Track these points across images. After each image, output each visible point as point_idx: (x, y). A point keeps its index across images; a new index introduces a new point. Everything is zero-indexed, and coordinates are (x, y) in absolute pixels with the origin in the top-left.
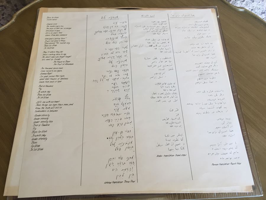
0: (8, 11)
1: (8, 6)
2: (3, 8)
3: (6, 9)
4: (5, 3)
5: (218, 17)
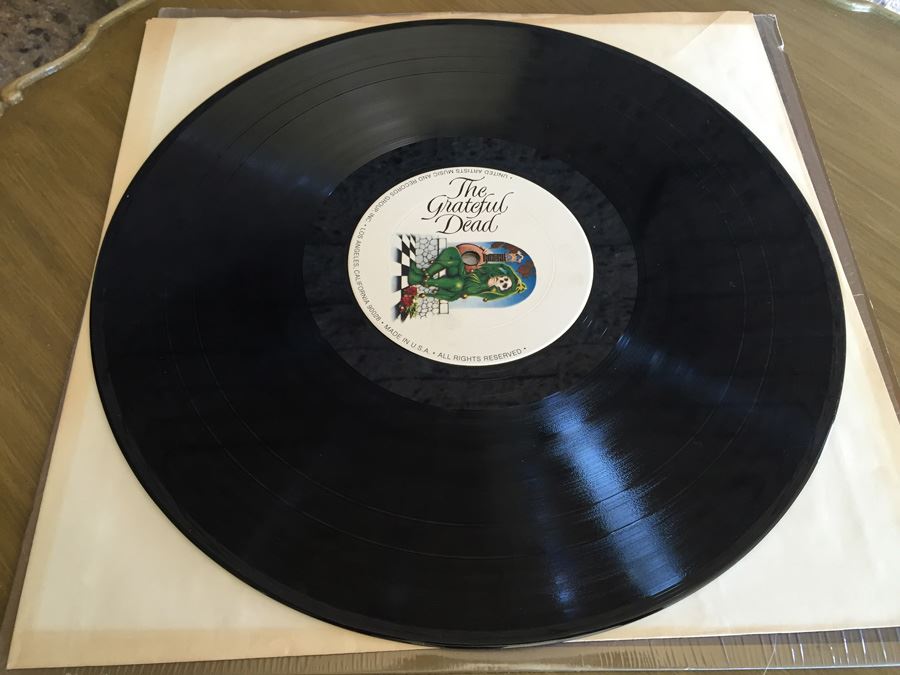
5: (782, 47)
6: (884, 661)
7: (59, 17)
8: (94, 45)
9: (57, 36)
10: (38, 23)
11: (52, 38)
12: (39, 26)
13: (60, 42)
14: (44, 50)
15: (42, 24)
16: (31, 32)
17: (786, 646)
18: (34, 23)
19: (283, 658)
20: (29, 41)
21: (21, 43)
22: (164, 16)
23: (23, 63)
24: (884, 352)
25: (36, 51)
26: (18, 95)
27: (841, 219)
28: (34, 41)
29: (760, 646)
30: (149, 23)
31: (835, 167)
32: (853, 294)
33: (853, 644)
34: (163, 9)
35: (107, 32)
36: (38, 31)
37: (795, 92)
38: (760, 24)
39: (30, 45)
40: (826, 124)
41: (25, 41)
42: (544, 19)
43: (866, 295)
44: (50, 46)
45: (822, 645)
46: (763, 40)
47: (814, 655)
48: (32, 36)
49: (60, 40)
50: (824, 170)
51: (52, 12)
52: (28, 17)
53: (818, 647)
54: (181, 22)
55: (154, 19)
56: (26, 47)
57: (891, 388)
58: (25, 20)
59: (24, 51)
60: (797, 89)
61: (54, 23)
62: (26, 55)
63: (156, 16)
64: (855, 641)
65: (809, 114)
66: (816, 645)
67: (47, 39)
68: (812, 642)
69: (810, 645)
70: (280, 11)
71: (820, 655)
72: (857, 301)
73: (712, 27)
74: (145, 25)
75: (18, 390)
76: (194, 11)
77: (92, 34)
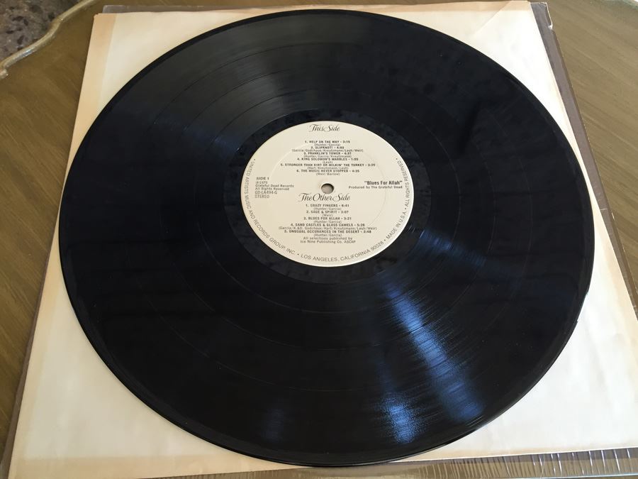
0: (32, 33)
1: (32, 17)
2: (22, 23)
3: (26, 27)
4: (25, 11)
5: (551, 26)
6: (618, 472)
7: (34, 8)
8: (58, 33)
9: (33, 21)
10: (19, 12)
11: (30, 22)
12: (20, 15)
13: (35, 26)
14: (24, 32)
15: (22, 13)
16: (14, 19)
17: (550, 462)
18: (16, 13)
19: (198, 476)
20: (13, 25)
21: (7, 27)
22: (107, 12)
23: (10, 41)
24: (621, 250)
25: (18, 32)
26: (5, 72)
27: (592, 154)
28: (17, 25)
29: (531, 463)
30: (96, 17)
31: (588, 117)
32: (600, 208)
33: (596, 460)
34: (106, 6)
35: (66, 24)
36: (19, 18)
37: (560, 61)
38: (535, 10)
39: (14, 29)
40: (583, 84)
41: (10, 26)
42: (379, 9)
43: (609, 209)
44: (29, 28)
45: (574, 461)
46: (537, 21)
47: (569, 468)
48: (15, 22)
49: (35, 24)
50: (581, 118)
51: (29, 4)
52: (12, 8)
53: (572, 463)
54: (119, 16)
55: (99, 14)
56: (11, 30)
57: (626, 277)
58: (10, 11)
59: (10, 32)
60: (562, 58)
61: (31, 12)
62: (12, 35)
63: (101, 12)
64: (598, 458)
65: (571, 77)
66: (570, 461)
67: (26, 23)
68: (568, 460)
69: (566, 462)
70: (190, 6)
71: (573, 468)
72: (603, 214)
73: (500, 12)
74: (93, 19)
75: (9, 288)
76: (128, 7)
77: (56, 26)
